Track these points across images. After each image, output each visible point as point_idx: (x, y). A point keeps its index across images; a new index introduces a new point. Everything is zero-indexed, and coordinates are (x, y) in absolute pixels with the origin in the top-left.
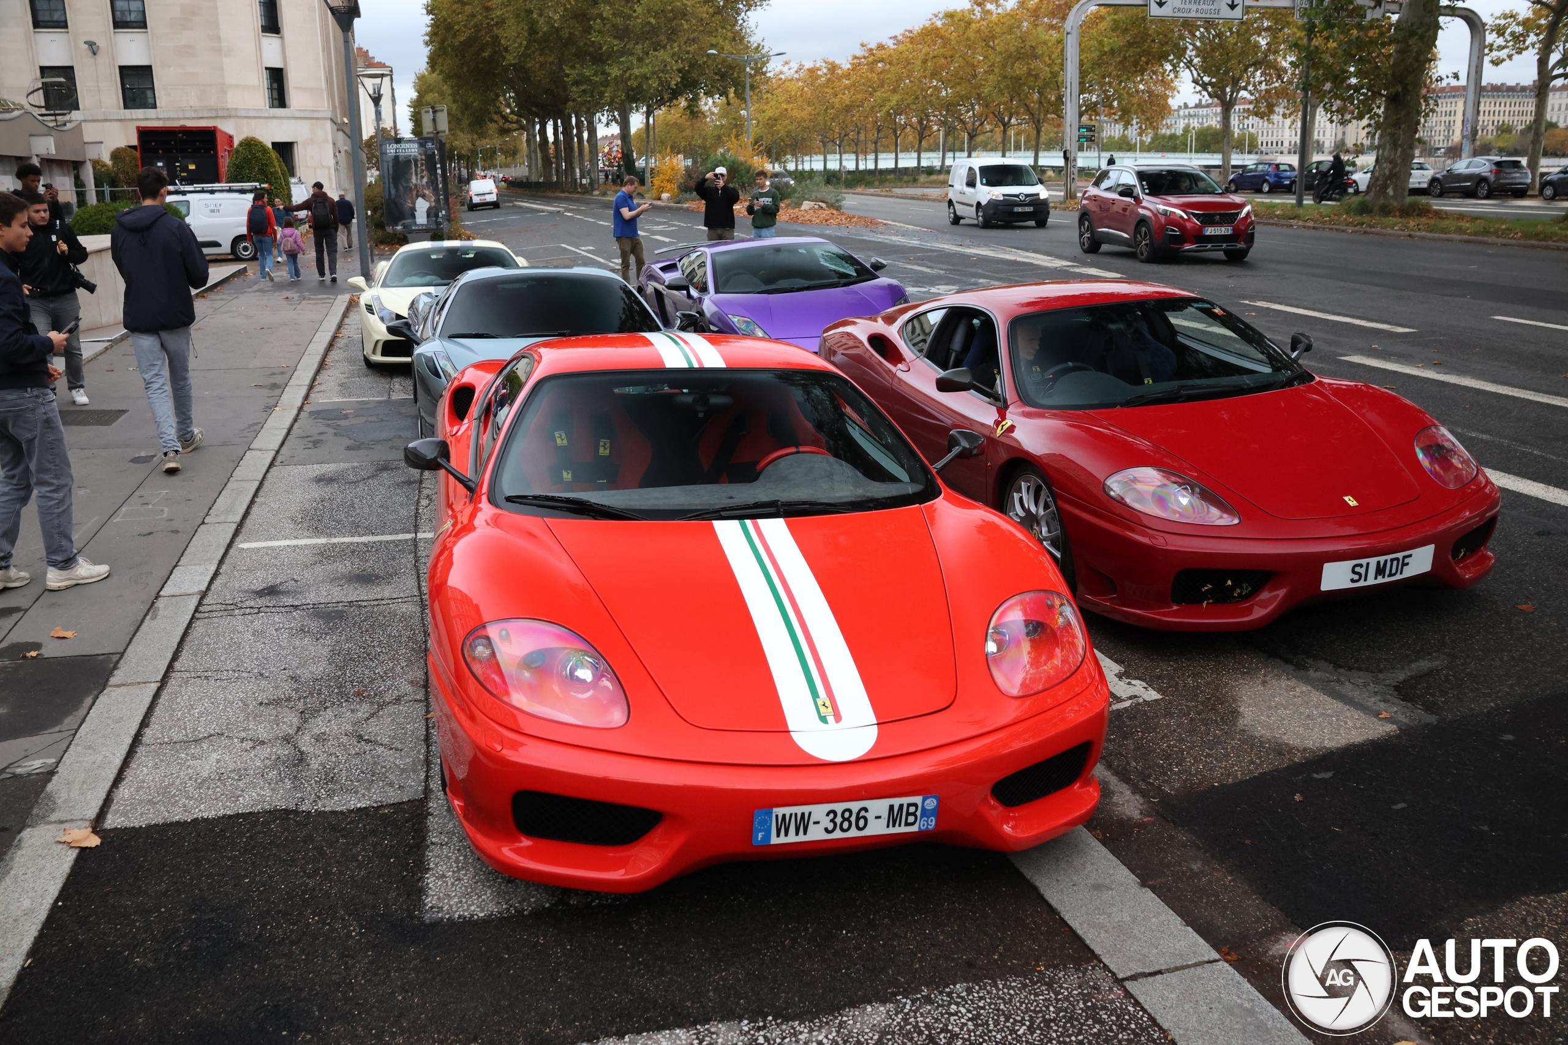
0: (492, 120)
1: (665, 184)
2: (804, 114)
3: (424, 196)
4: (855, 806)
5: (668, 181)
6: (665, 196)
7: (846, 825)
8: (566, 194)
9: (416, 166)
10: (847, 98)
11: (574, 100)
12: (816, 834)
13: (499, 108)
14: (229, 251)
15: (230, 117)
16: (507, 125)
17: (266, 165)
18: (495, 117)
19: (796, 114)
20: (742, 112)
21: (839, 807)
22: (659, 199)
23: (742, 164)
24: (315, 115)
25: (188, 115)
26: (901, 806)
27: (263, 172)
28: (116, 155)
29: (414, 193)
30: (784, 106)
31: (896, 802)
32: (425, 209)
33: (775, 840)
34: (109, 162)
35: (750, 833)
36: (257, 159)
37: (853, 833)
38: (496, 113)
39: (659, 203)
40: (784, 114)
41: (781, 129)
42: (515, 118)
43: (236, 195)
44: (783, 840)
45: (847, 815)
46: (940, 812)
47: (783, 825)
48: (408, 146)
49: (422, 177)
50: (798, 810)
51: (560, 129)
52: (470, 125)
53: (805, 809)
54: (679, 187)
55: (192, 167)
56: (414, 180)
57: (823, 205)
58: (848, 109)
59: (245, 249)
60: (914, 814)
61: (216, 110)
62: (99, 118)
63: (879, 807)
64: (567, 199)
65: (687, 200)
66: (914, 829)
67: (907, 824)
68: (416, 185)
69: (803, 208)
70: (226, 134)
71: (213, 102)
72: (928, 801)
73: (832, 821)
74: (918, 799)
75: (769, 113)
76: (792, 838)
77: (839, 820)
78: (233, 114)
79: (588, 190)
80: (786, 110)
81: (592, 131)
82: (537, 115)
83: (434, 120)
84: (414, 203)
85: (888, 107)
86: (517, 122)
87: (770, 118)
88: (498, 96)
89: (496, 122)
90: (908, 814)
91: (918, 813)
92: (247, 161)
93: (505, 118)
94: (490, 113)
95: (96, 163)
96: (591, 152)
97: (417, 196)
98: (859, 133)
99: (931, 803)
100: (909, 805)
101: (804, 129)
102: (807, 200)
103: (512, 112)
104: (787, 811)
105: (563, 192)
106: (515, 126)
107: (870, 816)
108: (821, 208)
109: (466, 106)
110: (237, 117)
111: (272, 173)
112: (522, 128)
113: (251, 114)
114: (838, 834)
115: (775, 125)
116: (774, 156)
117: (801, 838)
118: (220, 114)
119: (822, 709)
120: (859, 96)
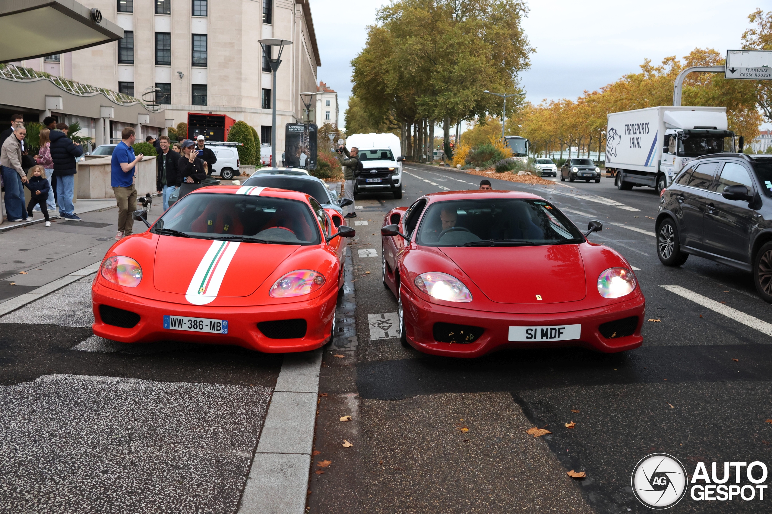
0: (384, 123)
1: (460, 159)
2: (551, 128)
3: (305, 152)
4: (198, 320)
5: (462, 158)
6: (459, 166)
7: (195, 327)
8: (414, 163)
9: (302, 137)
10: (573, 120)
11: (419, 114)
12: (185, 328)
13: (388, 116)
14: (219, 174)
15: (242, 112)
16: (392, 126)
17: (247, 135)
18: (386, 121)
19: (547, 128)
20: (519, 126)
21: (193, 319)
22: (456, 167)
23: (496, 151)
24: (285, 113)
25: (222, 109)
26: (215, 322)
27: (244, 138)
28: (180, 126)
29: (300, 150)
30: (541, 123)
31: (213, 321)
32: (305, 159)
33: (171, 328)
34: (177, 129)
35: (162, 324)
36: (243, 132)
37: (198, 330)
38: (386, 119)
39: (455, 169)
40: (540, 128)
41: (538, 135)
42: (396, 122)
43: (226, 148)
44: (173, 328)
45: (195, 322)
46: (229, 327)
47: (174, 322)
48: (299, 127)
49: (305, 143)
50: (179, 318)
51: (417, 129)
52: (372, 124)
53: (181, 318)
54: (466, 162)
55: (212, 134)
56: (301, 144)
57: (530, 173)
58: (574, 126)
59: (227, 174)
60: (219, 326)
61: (236, 108)
62: (180, 109)
63: (206, 322)
64: (414, 166)
65: (468, 168)
66: (220, 332)
67: (217, 330)
68: (301, 147)
69: (518, 174)
70: (231, 119)
71: (234, 104)
72: (224, 322)
73: (190, 324)
74: (220, 321)
75: (532, 127)
76: (177, 328)
77: (193, 324)
78: (243, 110)
79: (424, 161)
80: (541, 125)
81: (432, 131)
82: (406, 121)
83: (308, 115)
84: (300, 156)
85: (595, 126)
86: (397, 124)
87: (532, 130)
88: (388, 110)
89: (386, 123)
90: (217, 326)
91: (221, 326)
92: (238, 132)
93: (391, 122)
94: (383, 119)
95: (170, 130)
96: (430, 141)
97: (302, 152)
98: (580, 140)
99: (225, 323)
100: (218, 323)
101: (551, 136)
102: (521, 170)
103: (395, 119)
104: (175, 317)
105: (413, 162)
106: (396, 127)
107: (204, 324)
108: (529, 175)
109: (372, 115)
110: (245, 112)
111: (249, 139)
112: (399, 128)
113: (253, 111)
114: (193, 329)
115: (534, 133)
116: (534, 150)
117: (180, 329)
118: (237, 110)
119: (201, 290)
120: (581, 120)
